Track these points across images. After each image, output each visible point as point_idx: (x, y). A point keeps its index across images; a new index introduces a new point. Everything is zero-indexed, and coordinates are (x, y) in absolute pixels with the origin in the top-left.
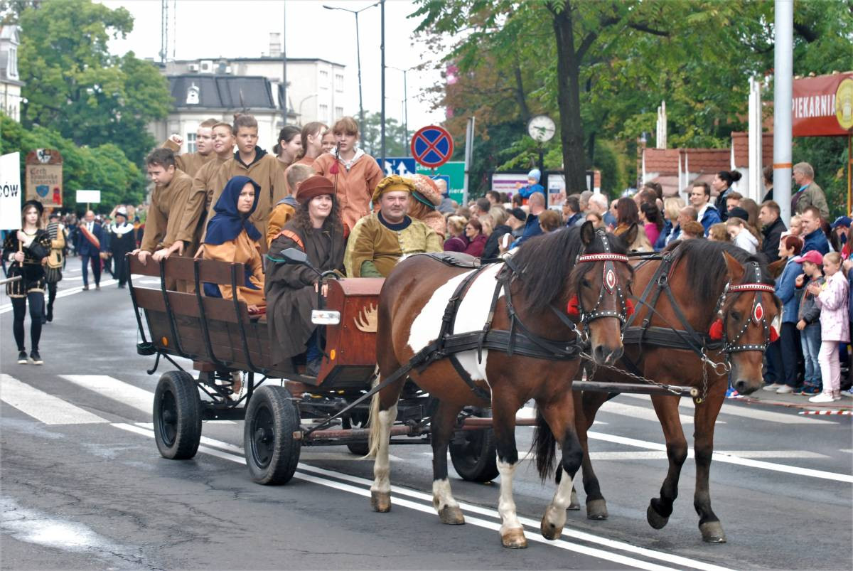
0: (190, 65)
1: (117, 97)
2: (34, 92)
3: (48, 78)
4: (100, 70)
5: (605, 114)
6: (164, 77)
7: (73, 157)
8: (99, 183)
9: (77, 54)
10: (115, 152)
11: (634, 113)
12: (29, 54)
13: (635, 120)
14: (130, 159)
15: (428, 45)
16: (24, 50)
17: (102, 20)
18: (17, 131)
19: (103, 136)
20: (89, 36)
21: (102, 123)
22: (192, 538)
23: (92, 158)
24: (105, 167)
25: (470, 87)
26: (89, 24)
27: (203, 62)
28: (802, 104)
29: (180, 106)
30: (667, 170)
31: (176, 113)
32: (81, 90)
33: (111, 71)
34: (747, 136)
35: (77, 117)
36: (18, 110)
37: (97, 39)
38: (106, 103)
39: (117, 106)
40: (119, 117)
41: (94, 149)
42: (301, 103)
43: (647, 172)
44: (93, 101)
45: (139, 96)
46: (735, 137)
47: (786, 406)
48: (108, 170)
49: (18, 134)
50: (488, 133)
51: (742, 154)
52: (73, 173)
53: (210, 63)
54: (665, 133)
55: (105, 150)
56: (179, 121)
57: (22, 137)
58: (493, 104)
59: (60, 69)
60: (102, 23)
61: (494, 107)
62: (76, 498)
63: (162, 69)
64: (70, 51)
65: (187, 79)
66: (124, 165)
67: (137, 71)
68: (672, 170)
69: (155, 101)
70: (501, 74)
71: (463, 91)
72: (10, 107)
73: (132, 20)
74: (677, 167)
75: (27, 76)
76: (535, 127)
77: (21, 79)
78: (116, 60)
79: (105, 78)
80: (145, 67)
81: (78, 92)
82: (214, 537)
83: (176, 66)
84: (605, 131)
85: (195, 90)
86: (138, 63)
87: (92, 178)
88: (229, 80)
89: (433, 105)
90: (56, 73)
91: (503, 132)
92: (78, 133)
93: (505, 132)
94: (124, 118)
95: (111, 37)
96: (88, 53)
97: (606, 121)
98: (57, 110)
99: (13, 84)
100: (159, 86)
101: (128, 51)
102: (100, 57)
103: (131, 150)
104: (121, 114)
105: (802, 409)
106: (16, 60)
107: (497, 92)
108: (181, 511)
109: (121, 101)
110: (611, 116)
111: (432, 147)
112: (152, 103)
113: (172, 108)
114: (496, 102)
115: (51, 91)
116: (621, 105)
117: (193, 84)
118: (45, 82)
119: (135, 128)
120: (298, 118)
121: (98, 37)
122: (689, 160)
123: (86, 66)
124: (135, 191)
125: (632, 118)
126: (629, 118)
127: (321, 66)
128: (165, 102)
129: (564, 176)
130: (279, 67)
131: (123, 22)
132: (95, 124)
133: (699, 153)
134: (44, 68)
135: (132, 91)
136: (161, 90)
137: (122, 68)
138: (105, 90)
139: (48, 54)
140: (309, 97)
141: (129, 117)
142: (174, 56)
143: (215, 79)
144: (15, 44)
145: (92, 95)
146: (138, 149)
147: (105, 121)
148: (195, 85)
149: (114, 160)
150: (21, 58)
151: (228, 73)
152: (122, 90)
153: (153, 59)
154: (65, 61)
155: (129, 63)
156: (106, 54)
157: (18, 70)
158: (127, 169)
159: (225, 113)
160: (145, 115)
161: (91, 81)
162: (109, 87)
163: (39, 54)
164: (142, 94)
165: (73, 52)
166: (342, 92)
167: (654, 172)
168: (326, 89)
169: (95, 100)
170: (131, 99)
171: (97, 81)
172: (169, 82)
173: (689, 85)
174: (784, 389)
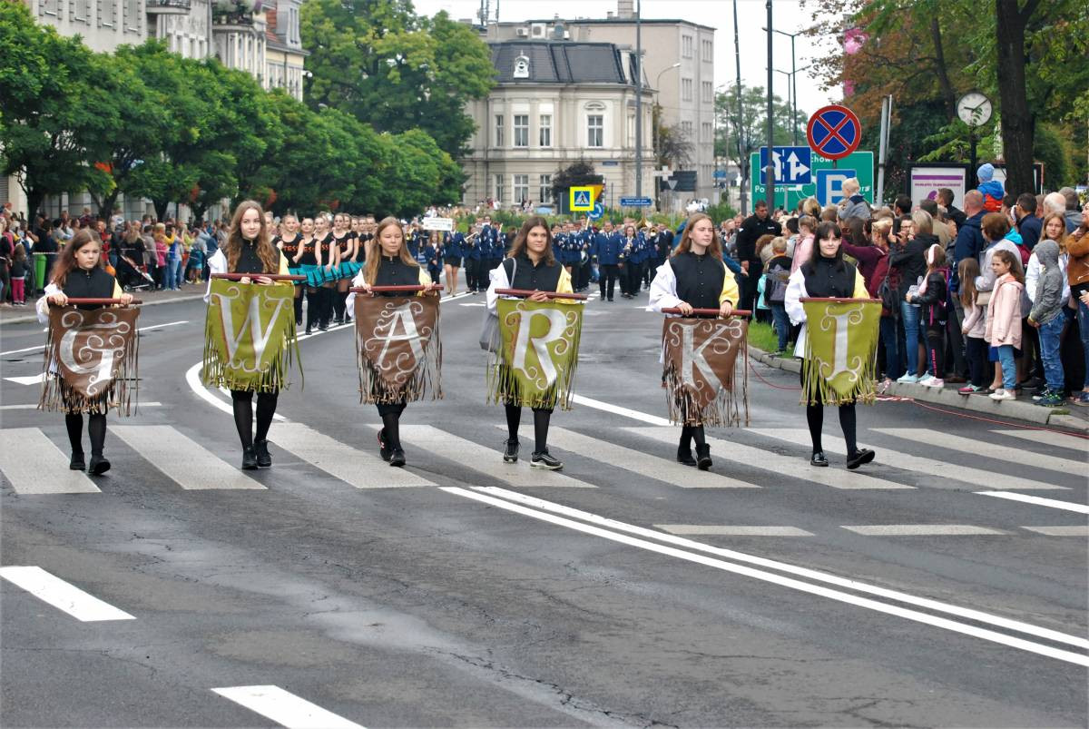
0: (518, 28)
1: (426, 69)
2: (320, 64)
3: (338, 46)
4: (403, 35)
5: (1048, 91)
6: (485, 44)
7: (371, 146)
8: (404, 179)
9: (373, 15)
10: (424, 139)
12: (314, 16)
14: (441, 147)
15: (824, 3)
16: (308, 11)
18: (302, 113)
19: (407, 119)
21: (406, 103)
23: (396, 147)
24: (412, 159)
25: (877, 56)
27: (534, 25)
29: (506, 81)
31: (501, 89)
32: (380, 61)
33: (417, 36)
35: (374, 95)
36: (301, 86)
38: (413, 77)
39: (425, 80)
40: (427, 95)
41: (397, 136)
42: (659, 76)
44: (394, 75)
45: (453, 68)
48: (416, 163)
49: (302, 117)
52: (371, 167)
53: (543, 26)
55: (411, 137)
56: (504, 100)
57: (308, 122)
58: (905, 77)
59: (353, 35)
61: (906, 82)
63: (482, 34)
64: (365, 12)
65: (512, 46)
66: (435, 156)
67: (450, 37)
69: (474, 75)
70: (916, 39)
71: (867, 62)
72: (291, 83)
75: (311, 43)
76: (966, 108)
77: (303, 48)
78: (424, 22)
79: (410, 46)
80: (462, 32)
81: (376, 63)
83: (500, 30)
84: (1048, 112)
85: (524, 60)
86: (452, 26)
87: (395, 173)
88: (567, 48)
89: (828, 80)
90: (348, 39)
91: (918, 113)
92: (375, 115)
93: (920, 113)
94: (434, 96)
96: (389, 14)
97: (1048, 99)
98: (349, 86)
99: (294, 53)
100: (479, 56)
101: (439, 11)
102: (404, 19)
103: (443, 137)
104: (431, 91)
106: (298, 23)
107: (910, 62)
109: (431, 75)
111: (834, 133)
112: (470, 77)
113: (495, 83)
114: (909, 76)
115: (342, 62)
116: (1071, 79)
117: (522, 53)
118: (334, 51)
119: (448, 108)
120: (655, 95)
123: (386, 30)
124: (450, 189)
126: (1079, 95)
127: (684, 30)
128: (486, 76)
129: (1006, 171)
130: (633, 30)
132: (398, 104)
134: (332, 33)
135: (445, 63)
136: (480, 60)
137: (431, 33)
138: (410, 60)
139: (337, 15)
140: (669, 69)
141: (441, 96)
142: (497, 17)
143: (551, 47)
144: (298, 3)
145: (394, 66)
146: (453, 136)
147: (411, 100)
148: (524, 55)
149: (423, 149)
150: (304, 20)
151: (566, 39)
152: (432, 61)
153: (470, 20)
154: (359, 24)
155: (440, 26)
156: (411, 16)
157: (301, 36)
158: (439, 161)
159: (562, 90)
160: (461, 92)
161: (392, 49)
162: (415, 57)
163: (326, 15)
164: (457, 66)
165: (369, 12)
166: (711, 62)
168: (690, 58)
169: (398, 74)
170: (443, 72)
171: (400, 49)
172: (491, 51)
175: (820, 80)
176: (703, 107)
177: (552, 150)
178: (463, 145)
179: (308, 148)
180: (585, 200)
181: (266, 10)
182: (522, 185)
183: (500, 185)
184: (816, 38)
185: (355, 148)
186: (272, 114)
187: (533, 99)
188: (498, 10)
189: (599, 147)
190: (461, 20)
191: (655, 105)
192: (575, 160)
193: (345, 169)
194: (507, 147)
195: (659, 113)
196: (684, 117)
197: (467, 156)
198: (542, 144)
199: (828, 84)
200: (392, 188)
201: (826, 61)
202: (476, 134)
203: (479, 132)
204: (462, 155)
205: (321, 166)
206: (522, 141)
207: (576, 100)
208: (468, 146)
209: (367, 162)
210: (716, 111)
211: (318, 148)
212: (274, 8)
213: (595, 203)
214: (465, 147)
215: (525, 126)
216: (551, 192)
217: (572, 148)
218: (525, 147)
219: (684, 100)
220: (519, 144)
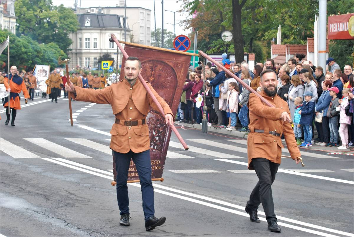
0: (87, 10)
1: (56, 23)
2: (22, 21)
3: (28, 15)
4: (49, 12)
5: (257, 30)
6: (76, 15)
7: (37, 48)
8: (48, 59)
9: (39, 5)
10: (55, 46)
11: (269, 30)
12: (20, 6)
13: (269, 33)
14: (61, 49)
15: (184, 2)
16: (18, 4)
18: (14, 37)
19: (50, 39)
21: (50, 34)
22: (68, 204)
23: (45, 48)
24: (50, 52)
25: (201, 19)
27: (92, 9)
28: (335, 26)
29: (82, 27)
30: (281, 53)
31: (81, 29)
32: (41, 20)
33: (53, 12)
34: (314, 39)
35: (39, 31)
36: (15, 28)
38: (52, 26)
39: (56, 27)
40: (57, 31)
41: (46, 45)
42: (133, 25)
43: (273, 54)
44: (46, 25)
45: (65, 23)
46: (309, 40)
47: (322, 151)
48: (52, 53)
49: (14, 38)
50: (208, 38)
51: (311, 47)
52: (37, 55)
53: (95, 9)
54: (280, 38)
55: (51, 45)
56: (82, 33)
57: (15, 40)
58: (210, 26)
59: (33, 12)
62: (22, 188)
63: (74, 12)
64: (37, 4)
65: (85, 16)
66: (58, 51)
67: (64, 12)
68: (283, 53)
69: (72, 25)
70: (214, 13)
71: (198, 21)
72: (12, 27)
74: (285, 52)
75: (19, 14)
77: (16, 16)
78: (56, 8)
79: (51, 15)
80: (68, 11)
81: (40, 21)
82: (77, 204)
83: (81, 10)
84: (257, 37)
85: (88, 20)
86: (65, 9)
87: (45, 57)
88: (103, 16)
89: (185, 27)
90: (31, 13)
92: (40, 38)
93: (215, 37)
94: (59, 32)
96: (45, 5)
97: (257, 33)
98: (31, 28)
99: (13, 18)
100: (74, 19)
101: (61, 4)
102: (49, 7)
103: (62, 45)
105: (328, 152)
106: (14, 8)
107: (212, 21)
108: (64, 193)
109: (58, 25)
110: (260, 31)
111: (182, 44)
112: (71, 25)
113: (79, 27)
114: (212, 25)
115: (29, 21)
116: (263, 27)
117: (88, 18)
118: (26, 17)
119: (64, 36)
120: (131, 32)
122: (290, 49)
123: (43, 10)
125: (268, 32)
126: (266, 32)
127: (141, 11)
128: (76, 25)
129: (235, 56)
130: (123, 10)
132: (47, 34)
133: (294, 46)
134: (26, 11)
135: (62, 21)
136: (74, 20)
137: (58, 11)
139: (27, 5)
140: (136, 23)
141: (61, 32)
142: (80, 6)
143: (97, 16)
144: (14, 1)
145: (46, 22)
146: (65, 45)
147: (51, 33)
148: (89, 18)
149: (54, 49)
150: (17, 7)
151: (102, 13)
152: (58, 20)
153: (71, 7)
154: (35, 8)
155: (61, 9)
156: (52, 5)
157: (15, 12)
158: (60, 53)
159: (101, 30)
160: (68, 30)
161: (45, 16)
162: (53, 19)
163: (24, 5)
164: (67, 22)
165: (38, 4)
166: (150, 21)
167: (276, 54)
168: (143, 20)
169: (47, 24)
170: (62, 24)
171: (48, 16)
172: (78, 17)
173: (291, 18)
174: (323, 144)
175: (183, 27)
176: (147, 35)
177: (97, 49)
178: (68, 48)
179: (16, 49)
180: (107, 65)
181: (3, 3)
182: (88, 61)
183: (81, 61)
184: (182, 13)
185: (31, 49)
186: (3, 37)
187: (92, 33)
188: (80, 4)
189: (113, 49)
190: (68, 7)
191: (131, 35)
192: (105, 53)
193: (28, 56)
194: (83, 49)
195: (133, 37)
196: (141, 39)
197: (70, 51)
198: (94, 47)
199: (185, 28)
200: (44, 62)
201: (185, 21)
202: (72, 44)
203: (74, 44)
204: (68, 51)
205: (20, 54)
206: (88, 46)
207: (105, 33)
208: (70, 48)
209: (35, 53)
210: (151, 37)
211: (19, 48)
212: (6, 3)
213: (110, 67)
214: (69, 48)
215: (89, 42)
216: (97, 63)
217: (104, 49)
218: (89, 48)
219: (141, 33)
220: (87, 48)
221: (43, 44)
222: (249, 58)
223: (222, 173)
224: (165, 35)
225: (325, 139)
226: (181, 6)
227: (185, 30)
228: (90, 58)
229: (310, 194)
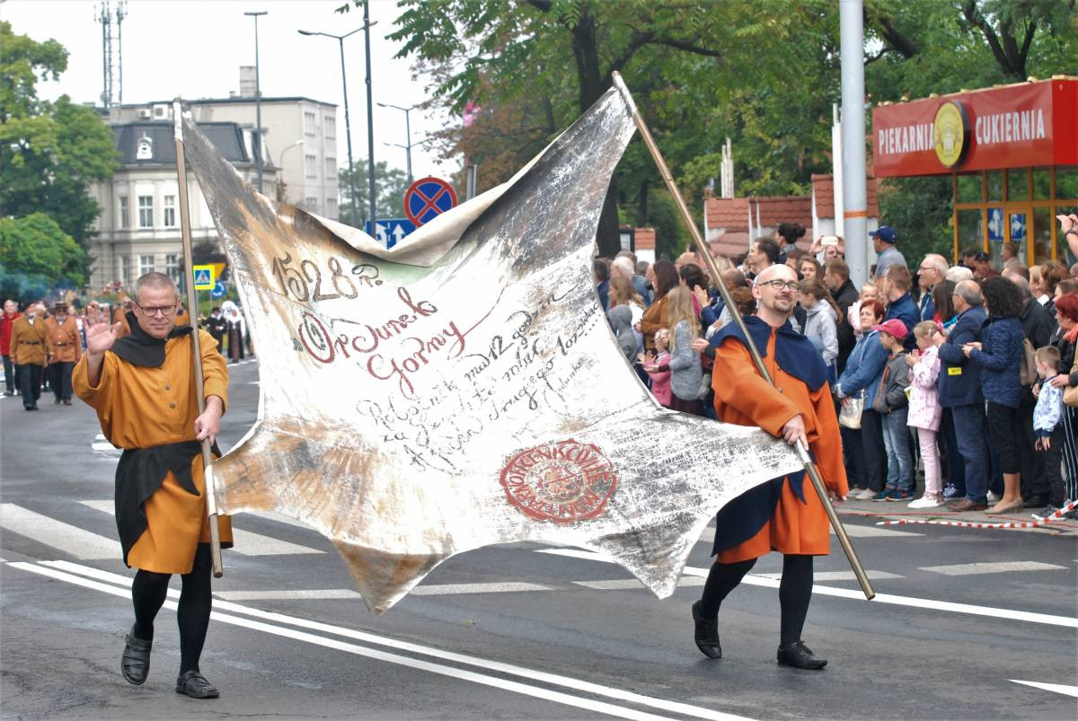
0: (141, 110)
1: (49, 153)
4: (27, 120)
6: (107, 126)
8: (26, 263)
10: (47, 223)
11: (696, 155)
13: (696, 163)
14: (67, 231)
15: (435, 77)
17: (27, 56)
19: (32, 203)
20: (11, 77)
21: (31, 187)
22: (86, 701)
23: (16, 231)
24: (33, 243)
25: (489, 127)
26: (11, 63)
27: (156, 106)
28: (894, 136)
29: (129, 163)
30: (734, 224)
31: (124, 171)
32: (3, 146)
33: (40, 120)
34: (832, 179)
37: (22, 81)
38: (37, 162)
39: (49, 164)
40: (51, 179)
41: (20, 220)
42: (282, 154)
43: (710, 228)
44: (18, 159)
45: (76, 151)
46: (815, 181)
47: (862, 516)
48: (38, 246)
51: (825, 201)
53: (165, 107)
54: (731, 178)
55: (34, 220)
56: (128, 182)
58: (518, 148)
60: (27, 60)
61: (519, 152)
63: (104, 117)
65: (136, 128)
66: (58, 239)
67: (73, 120)
68: (742, 225)
69: (97, 158)
70: (527, 109)
71: (480, 134)
73: (65, 56)
74: (747, 221)
78: (47, 106)
79: (33, 130)
80: (85, 115)
82: (114, 700)
83: (123, 112)
85: (147, 142)
86: (74, 109)
87: (17, 256)
89: (442, 152)
94: (58, 179)
95: (40, 79)
96: (12, 99)
100: (102, 138)
101: (61, 95)
102: (27, 104)
103: (68, 220)
104: (55, 175)
105: (881, 519)
107: (522, 133)
109: (55, 159)
111: (431, 204)
112: (93, 159)
113: (118, 165)
114: (522, 146)
116: (678, 146)
117: (145, 134)
119: (72, 192)
120: (278, 173)
121: (23, 78)
122: (761, 211)
123: (9, 115)
124: (73, 272)
125: (692, 161)
126: (688, 161)
127: (306, 108)
128: (110, 159)
130: (252, 109)
131: (54, 58)
132: (22, 188)
133: (774, 202)
135: (68, 145)
136: (103, 142)
137: (53, 117)
138: (32, 145)
140: (291, 147)
141: (65, 178)
142: (120, 99)
145: (18, 151)
146: (78, 219)
147: (35, 184)
148: (148, 136)
149: (45, 233)
152: (54, 145)
153: (94, 103)
155: (62, 110)
156: (33, 100)
158: (62, 244)
160: (84, 175)
161: (15, 134)
162: (38, 141)
164: (80, 149)
166: (334, 139)
167: (719, 228)
168: (313, 136)
169: (21, 158)
170: (66, 155)
171: (24, 134)
172: (114, 133)
173: (763, 118)
174: (866, 494)
175: (435, 153)
176: (327, 183)
177: (177, 230)
178: (88, 228)
180: (206, 278)
182: (148, 265)
183: (127, 266)
184: (430, 110)
187: (158, 180)
188: (121, 93)
190: (85, 103)
191: (279, 182)
192: (200, 240)
194: (133, 228)
195: (283, 190)
196: (308, 194)
197: (93, 238)
198: (167, 224)
199: (441, 156)
200: (15, 272)
201: (440, 135)
202: (100, 216)
203: (105, 214)
204: (88, 237)
206: (147, 219)
208: (94, 228)
210: (340, 186)
213: (217, 282)
214: (91, 230)
215: (150, 207)
216: (177, 272)
217: (197, 227)
218: (150, 228)
219: (309, 177)
220: (144, 225)
221: (12, 218)
222: (636, 241)
223: (558, 591)
224: (382, 179)
225: (870, 479)
226: (426, 90)
227: (439, 162)
228: (156, 256)
229: (828, 647)
